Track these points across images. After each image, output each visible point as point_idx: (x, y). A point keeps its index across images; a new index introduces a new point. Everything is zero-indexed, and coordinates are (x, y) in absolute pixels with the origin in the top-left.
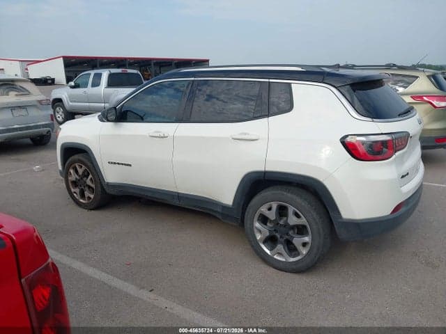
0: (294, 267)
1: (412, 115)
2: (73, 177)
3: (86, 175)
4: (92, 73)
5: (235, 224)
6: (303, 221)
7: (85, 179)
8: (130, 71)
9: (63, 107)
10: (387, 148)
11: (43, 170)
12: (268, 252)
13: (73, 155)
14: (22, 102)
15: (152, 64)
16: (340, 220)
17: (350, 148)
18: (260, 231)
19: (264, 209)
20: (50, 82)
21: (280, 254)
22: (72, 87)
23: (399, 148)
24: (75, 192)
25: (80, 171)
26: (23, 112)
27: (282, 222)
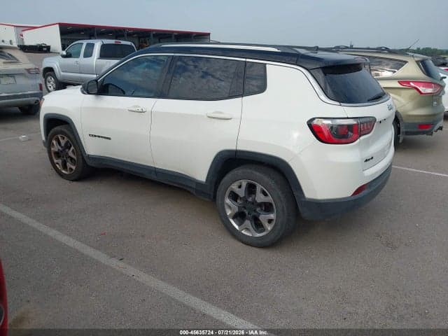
0: (260, 242)
1: (384, 100)
2: (56, 148)
3: (68, 146)
4: (85, 42)
5: (207, 200)
6: (269, 199)
7: (67, 150)
8: (123, 42)
9: (54, 76)
10: (352, 132)
11: (29, 140)
12: (237, 227)
13: (56, 126)
14: (10, 70)
15: (152, 35)
16: (303, 200)
17: (316, 130)
18: (230, 207)
19: (234, 187)
20: (45, 49)
21: (247, 229)
22: (64, 56)
23: (364, 132)
24: (57, 163)
25: (63, 142)
26: (11, 80)
27: (250, 199)
